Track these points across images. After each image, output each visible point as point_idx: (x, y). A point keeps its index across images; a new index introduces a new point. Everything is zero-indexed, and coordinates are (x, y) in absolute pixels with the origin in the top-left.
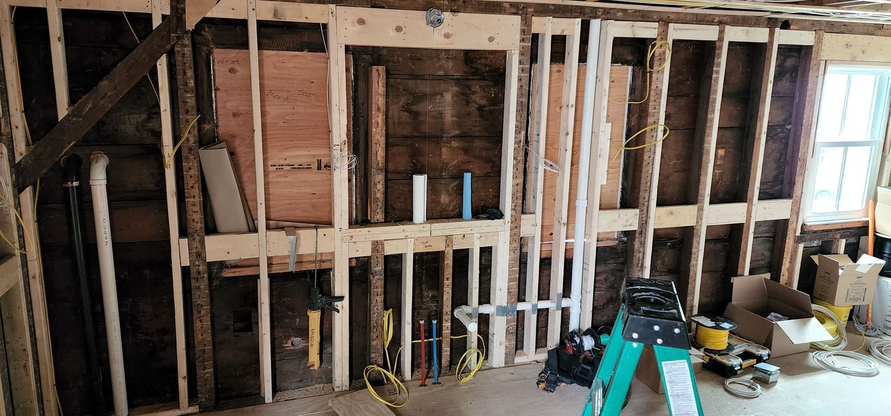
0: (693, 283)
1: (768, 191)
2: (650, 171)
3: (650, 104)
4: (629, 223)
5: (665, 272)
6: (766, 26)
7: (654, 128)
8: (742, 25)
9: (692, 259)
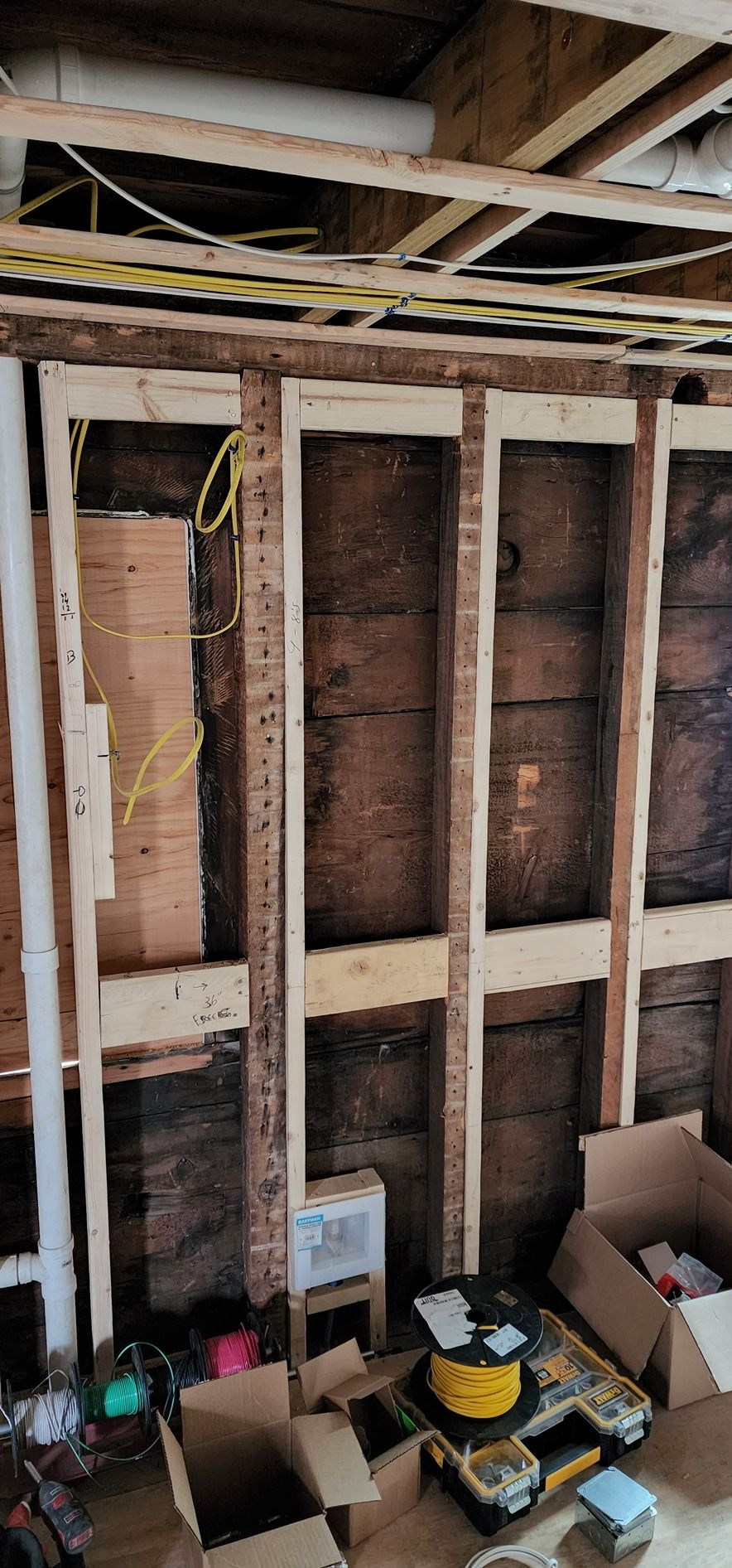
0: (459, 1162)
1: (686, 876)
2: (275, 846)
3: (247, 639)
4: (214, 1010)
5: (380, 1128)
6: (627, 393)
7: (273, 716)
8: (544, 388)
9: (449, 1094)
